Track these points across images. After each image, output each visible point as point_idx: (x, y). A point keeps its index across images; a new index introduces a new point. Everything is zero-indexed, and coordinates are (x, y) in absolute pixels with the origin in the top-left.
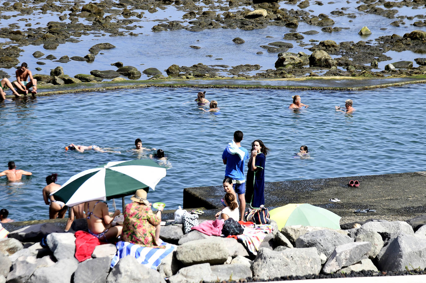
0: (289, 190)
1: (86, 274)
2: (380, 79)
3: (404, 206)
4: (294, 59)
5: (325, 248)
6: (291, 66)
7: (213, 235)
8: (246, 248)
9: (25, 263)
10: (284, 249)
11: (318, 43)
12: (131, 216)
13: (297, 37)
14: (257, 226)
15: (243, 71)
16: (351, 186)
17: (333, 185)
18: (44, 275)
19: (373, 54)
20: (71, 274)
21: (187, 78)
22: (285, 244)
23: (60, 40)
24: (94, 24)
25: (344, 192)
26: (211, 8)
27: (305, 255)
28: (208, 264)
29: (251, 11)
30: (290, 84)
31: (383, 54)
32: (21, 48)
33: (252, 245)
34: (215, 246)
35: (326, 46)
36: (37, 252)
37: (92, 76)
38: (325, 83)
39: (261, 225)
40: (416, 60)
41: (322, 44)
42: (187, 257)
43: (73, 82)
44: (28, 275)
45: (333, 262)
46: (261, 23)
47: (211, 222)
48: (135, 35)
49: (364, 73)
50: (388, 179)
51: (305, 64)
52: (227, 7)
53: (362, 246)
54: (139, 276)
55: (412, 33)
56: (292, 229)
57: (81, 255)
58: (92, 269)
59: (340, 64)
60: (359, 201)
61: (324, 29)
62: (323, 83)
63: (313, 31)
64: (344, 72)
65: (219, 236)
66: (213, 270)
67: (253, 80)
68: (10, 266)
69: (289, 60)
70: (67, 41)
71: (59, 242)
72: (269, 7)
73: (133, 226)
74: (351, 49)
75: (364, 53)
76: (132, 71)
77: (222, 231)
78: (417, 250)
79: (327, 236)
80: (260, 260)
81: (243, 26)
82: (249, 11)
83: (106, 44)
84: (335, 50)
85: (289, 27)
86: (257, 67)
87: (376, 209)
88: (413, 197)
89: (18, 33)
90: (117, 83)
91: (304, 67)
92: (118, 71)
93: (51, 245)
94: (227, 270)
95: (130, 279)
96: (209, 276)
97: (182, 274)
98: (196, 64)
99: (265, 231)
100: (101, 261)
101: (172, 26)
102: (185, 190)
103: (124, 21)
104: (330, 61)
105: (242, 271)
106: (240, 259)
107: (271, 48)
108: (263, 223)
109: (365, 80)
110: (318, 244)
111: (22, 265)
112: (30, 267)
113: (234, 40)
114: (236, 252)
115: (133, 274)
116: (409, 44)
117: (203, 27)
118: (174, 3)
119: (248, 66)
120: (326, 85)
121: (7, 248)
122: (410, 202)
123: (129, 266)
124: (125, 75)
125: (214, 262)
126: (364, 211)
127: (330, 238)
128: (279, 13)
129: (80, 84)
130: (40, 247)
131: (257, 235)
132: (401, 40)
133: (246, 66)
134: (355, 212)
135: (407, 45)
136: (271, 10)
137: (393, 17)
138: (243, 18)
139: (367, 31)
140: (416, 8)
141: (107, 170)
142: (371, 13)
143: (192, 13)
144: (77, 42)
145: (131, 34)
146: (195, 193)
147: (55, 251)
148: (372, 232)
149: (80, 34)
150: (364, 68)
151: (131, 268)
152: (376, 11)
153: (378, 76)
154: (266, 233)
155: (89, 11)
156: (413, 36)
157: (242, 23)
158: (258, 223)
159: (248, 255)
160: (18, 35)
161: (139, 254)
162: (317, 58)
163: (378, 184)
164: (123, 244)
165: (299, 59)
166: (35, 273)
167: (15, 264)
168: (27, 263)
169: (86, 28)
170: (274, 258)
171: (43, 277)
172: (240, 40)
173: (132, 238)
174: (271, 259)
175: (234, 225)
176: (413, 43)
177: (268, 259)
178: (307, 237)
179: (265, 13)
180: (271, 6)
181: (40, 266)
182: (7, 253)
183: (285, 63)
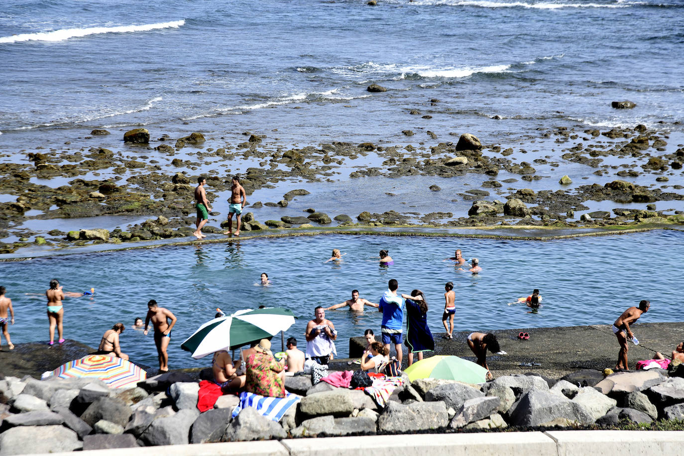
0: (456, 341)
1: (205, 425)
2: (571, 229)
3: (571, 360)
4: (487, 207)
5: (454, 402)
6: (484, 215)
7: (341, 387)
8: (375, 401)
9: (144, 412)
10: (412, 402)
11: (515, 192)
12: (254, 367)
13: (495, 185)
14: (388, 378)
15: (435, 219)
16: (521, 339)
17: (502, 337)
18: (162, 426)
19: (570, 204)
20: (190, 425)
21: (376, 225)
22: (414, 398)
23: (256, 186)
24: (293, 170)
25: (512, 345)
26: (413, 154)
27: (432, 410)
28: (332, 417)
29: (452, 159)
30: (478, 233)
31: (582, 203)
32: (216, 194)
33: (380, 397)
34: (339, 398)
35: (523, 195)
36: (160, 402)
37: (283, 223)
38: (514, 232)
39: (392, 378)
40: (614, 210)
41: (520, 192)
42: (311, 409)
43: (260, 228)
44: (145, 425)
45: (460, 417)
46: (461, 171)
47: (340, 373)
48: (332, 181)
49: (556, 222)
50: (561, 332)
51: (499, 213)
52: (428, 154)
53: (489, 401)
54: (259, 428)
55: (613, 183)
56: (423, 382)
57: (203, 405)
58: (212, 420)
59: (535, 214)
60: (525, 353)
61: (524, 178)
62: (511, 233)
63: (512, 179)
64: (537, 221)
65: (347, 388)
66: (337, 423)
67: (441, 228)
68: (129, 415)
69: (483, 208)
70: (263, 187)
71: (182, 392)
72: (472, 155)
73: (257, 377)
74: (548, 198)
75: (561, 202)
76: (322, 217)
77: (351, 382)
78: (547, 406)
79: (457, 390)
80: (385, 413)
81: (442, 172)
82: (450, 158)
83: (301, 190)
84: (532, 198)
85: (489, 175)
86: (450, 215)
87: (542, 362)
88: (582, 351)
89: (216, 179)
90: (304, 229)
91: (498, 215)
92: (308, 218)
93: (174, 395)
94: (352, 423)
95: (249, 431)
96: (332, 429)
97: (305, 426)
98: (388, 211)
99: (395, 383)
100: (221, 412)
101: (371, 172)
102: (351, 339)
103: (323, 168)
104: (525, 210)
105: (366, 424)
106: (366, 413)
107: (466, 195)
108: (395, 375)
109: (556, 230)
110: (447, 398)
111: (140, 415)
112: (148, 417)
113: (431, 188)
114: (363, 404)
115: (253, 426)
116: (609, 194)
117: (401, 174)
118: (376, 150)
119: (441, 213)
120: (514, 235)
121: (132, 397)
122: (579, 356)
123: (248, 417)
124: (316, 221)
125: (338, 415)
126: (529, 364)
127: (459, 392)
128: (480, 160)
129: (266, 230)
130: (165, 397)
131: (386, 387)
132: (601, 190)
133: (438, 213)
134: (519, 366)
135: (607, 194)
136: (473, 157)
137: (597, 167)
138: (443, 165)
139: (567, 180)
140: (623, 157)
141: (234, 318)
142: (575, 162)
143: (392, 160)
144: (273, 187)
145: (328, 180)
146: (360, 343)
147: (177, 401)
148: (504, 387)
149: (277, 181)
150: (559, 218)
151: (250, 419)
152: (580, 159)
153: (571, 226)
154: (396, 385)
155: (290, 158)
156: (614, 186)
157: (441, 171)
158: (389, 375)
159: (375, 407)
160: (216, 181)
161: (261, 406)
162: (512, 206)
163: (549, 337)
164: (246, 395)
165: (493, 207)
166: (153, 424)
167: (134, 414)
168: (146, 413)
169: (285, 174)
170: (399, 412)
171: (161, 427)
172: (437, 187)
173: (256, 389)
174: (396, 413)
175: (363, 376)
176: (614, 193)
177: (393, 413)
178: (437, 390)
179: (465, 160)
180: (474, 153)
181: (160, 416)
182: (132, 403)
183: (478, 211)
